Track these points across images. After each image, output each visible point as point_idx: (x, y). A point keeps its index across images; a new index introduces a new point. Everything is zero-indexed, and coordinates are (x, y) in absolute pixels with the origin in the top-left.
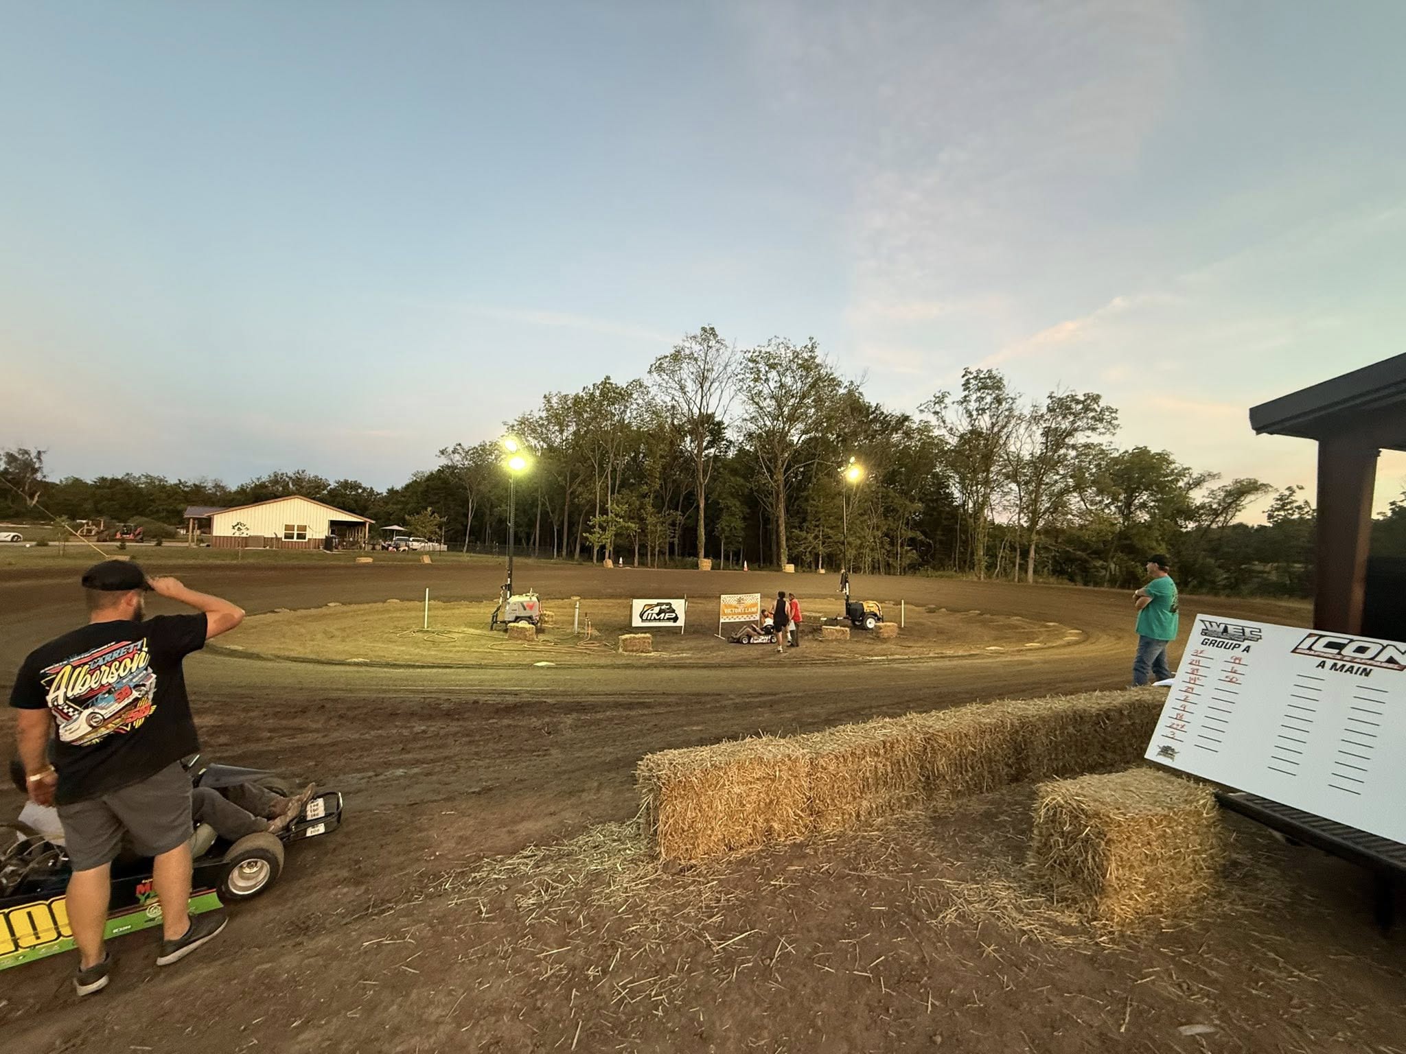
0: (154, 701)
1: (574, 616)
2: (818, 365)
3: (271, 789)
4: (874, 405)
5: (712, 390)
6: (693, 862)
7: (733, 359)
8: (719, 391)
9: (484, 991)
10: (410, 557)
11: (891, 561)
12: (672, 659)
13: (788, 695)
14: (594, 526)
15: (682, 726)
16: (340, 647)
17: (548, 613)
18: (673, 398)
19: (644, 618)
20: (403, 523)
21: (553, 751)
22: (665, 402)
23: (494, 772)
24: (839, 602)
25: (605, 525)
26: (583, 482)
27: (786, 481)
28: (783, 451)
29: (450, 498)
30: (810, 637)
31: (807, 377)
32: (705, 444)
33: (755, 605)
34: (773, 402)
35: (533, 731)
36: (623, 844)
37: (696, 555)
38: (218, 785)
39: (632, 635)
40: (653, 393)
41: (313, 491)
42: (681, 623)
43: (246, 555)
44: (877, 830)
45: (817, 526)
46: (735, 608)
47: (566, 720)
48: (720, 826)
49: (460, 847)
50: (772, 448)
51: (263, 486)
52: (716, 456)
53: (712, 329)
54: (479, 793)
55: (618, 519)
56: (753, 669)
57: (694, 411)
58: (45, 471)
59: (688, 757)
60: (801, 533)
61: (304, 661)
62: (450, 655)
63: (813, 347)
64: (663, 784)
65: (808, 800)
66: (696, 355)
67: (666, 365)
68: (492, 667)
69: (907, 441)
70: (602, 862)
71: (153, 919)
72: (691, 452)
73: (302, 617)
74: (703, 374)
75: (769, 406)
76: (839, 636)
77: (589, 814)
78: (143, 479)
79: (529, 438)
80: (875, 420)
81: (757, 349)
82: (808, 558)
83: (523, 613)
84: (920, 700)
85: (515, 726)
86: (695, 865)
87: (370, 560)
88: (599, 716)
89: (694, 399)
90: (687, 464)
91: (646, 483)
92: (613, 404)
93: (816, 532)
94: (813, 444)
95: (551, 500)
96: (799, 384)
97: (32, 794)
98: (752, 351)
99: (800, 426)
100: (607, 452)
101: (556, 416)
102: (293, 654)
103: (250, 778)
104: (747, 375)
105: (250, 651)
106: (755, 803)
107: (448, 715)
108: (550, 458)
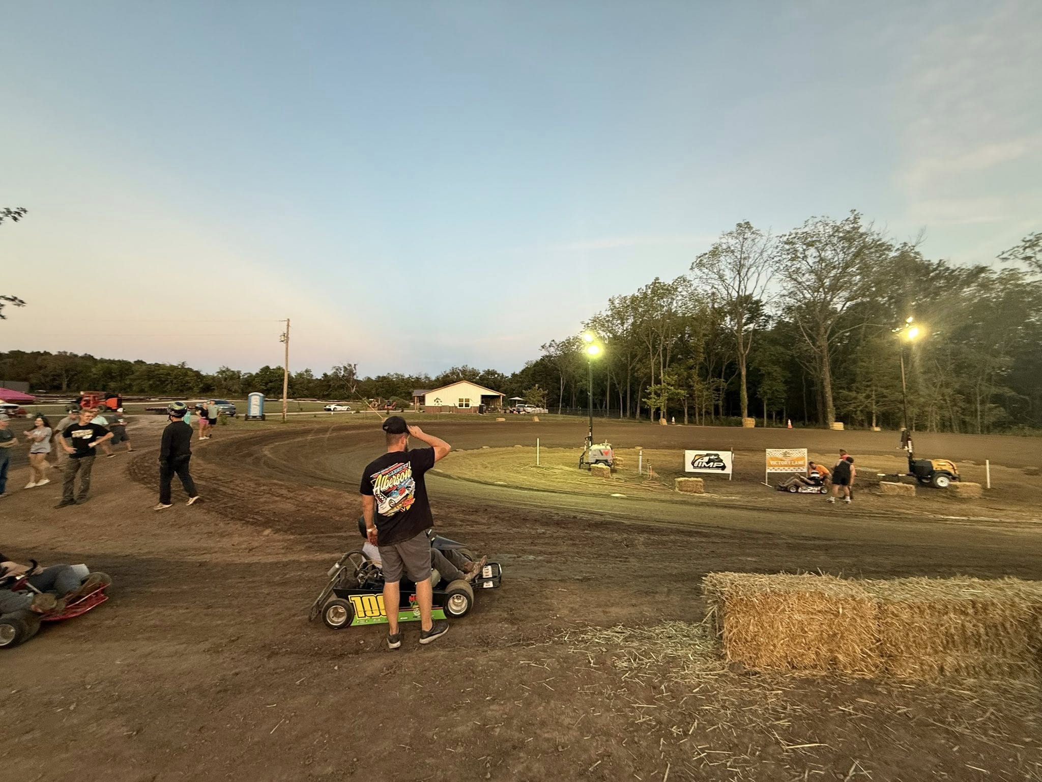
0: (415, 496)
1: (638, 461)
2: (862, 234)
3: (464, 555)
4: (935, 261)
5: (749, 274)
6: (757, 669)
7: (769, 245)
8: (756, 275)
9: (597, 717)
10: (526, 417)
11: (967, 419)
12: (723, 500)
13: (845, 542)
14: (650, 394)
15: (737, 555)
16: (490, 474)
17: (619, 458)
18: (713, 287)
19: (696, 465)
20: (521, 395)
21: (632, 559)
22: (706, 291)
23: (590, 567)
24: (900, 459)
25: (659, 392)
26: (640, 360)
27: (831, 346)
28: (825, 319)
29: (549, 377)
30: (866, 491)
31: (849, 248)
32: (744, 321)
33: (802, 458)
34: (813, 276)
35: (615, 542)
36: (692, 639)
37: (740, 414)
38: (441, 548)
39: (686, 479)
40: (695, 285)
41: (471, 377)
42: (728, 470)
43: (442, 416)
44: (968, 690)
45: (868, 386)
46: (782, 460)
47: (639, 537)
48: (782, 644)
49: (572, 614)
50: (813, 318)
51: (447, 376)
52: (755, 331)
53: (747, 223)
54: (581, 580)
55: (669, 387)
56: (801, 515)
57: (733, 295)
58: (357, 374)
59: (748, 581)
60: (850, 394)
61: (473, 481)
62: (555, 484)
63: (855, 218)
64: (727, 598)
65: (878, 641)
66: (732, 248)
67: (705, 260)
68: (582, 494)
69: (985, 293)
70: (677, 650)
71: (416, 617)
72: (731, 329)
73: (471, 455)
74: (740, 262)
75: (808, 280)
76: (902, 492)
77: (662, 611)
78: (395, 376)
79: (600, 332)
80: (938, 277)
81: (793, 231)
82: (860, 417)
83: (601, 458)
84: (1021, 566)
85: (603, 538)
86: (759, 673)
87: (503, 420)
88: (665, 538)
89: (732, 284)
90: (729, 339)
91: (692, 357)
92: (662, 298)
93: (867, 392)
94: (860, 309)
95: (617, 375)
96: (841, 255)
97: (369, 538)
98: (788, 234)
99: (845, 294)
100: (658, 336)
101: (619, 313)
102: (467, 477)
103: (455, 547)
104: (784, 256)
105: (446, 473)
106: (817, 632)
107: (558, 524)
108: (615, 344)
